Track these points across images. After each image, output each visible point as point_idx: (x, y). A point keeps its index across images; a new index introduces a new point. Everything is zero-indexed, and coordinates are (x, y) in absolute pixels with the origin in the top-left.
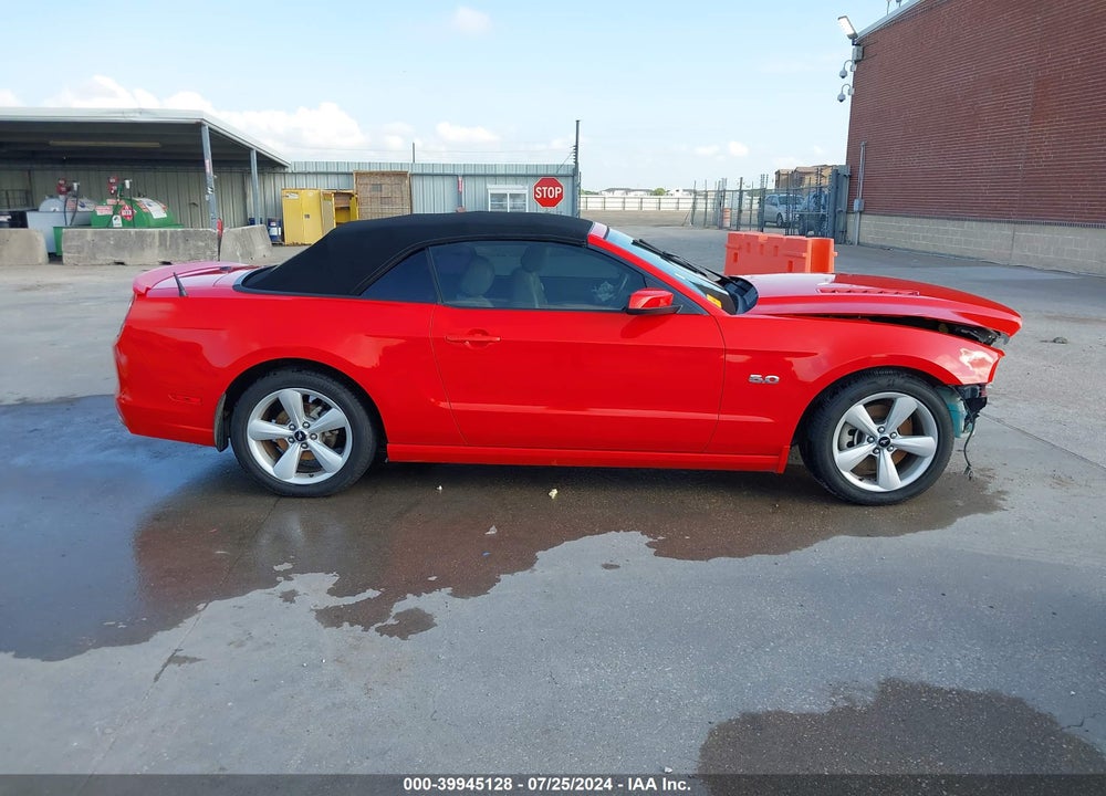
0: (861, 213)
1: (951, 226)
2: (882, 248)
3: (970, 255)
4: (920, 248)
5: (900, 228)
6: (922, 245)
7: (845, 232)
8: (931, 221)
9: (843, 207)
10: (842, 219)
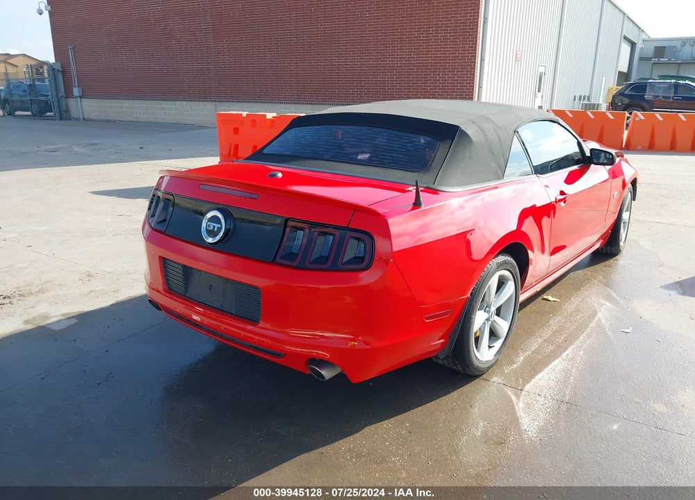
0: (80, 97)
1: (165, 104)
2: (108, 121)
3: (185, 122)
4: (142, 120)
5: (122, 107)
6: (144, 118)
7: (67, 111)
8: (148, 102)
9: (62, 93)
10: (63, 101)
